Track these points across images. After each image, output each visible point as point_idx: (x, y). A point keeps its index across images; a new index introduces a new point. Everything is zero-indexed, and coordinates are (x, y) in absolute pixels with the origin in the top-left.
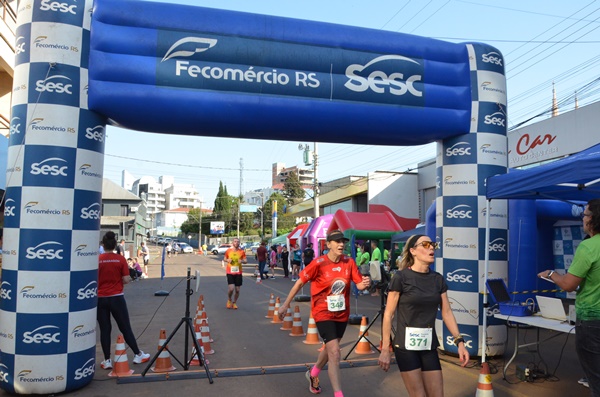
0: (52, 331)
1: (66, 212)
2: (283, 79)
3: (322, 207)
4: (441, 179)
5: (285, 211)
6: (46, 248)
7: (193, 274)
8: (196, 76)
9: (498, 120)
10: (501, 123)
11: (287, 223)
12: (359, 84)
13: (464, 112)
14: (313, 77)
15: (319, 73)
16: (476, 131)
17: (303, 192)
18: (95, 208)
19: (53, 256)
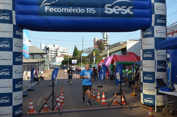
0: (7, 99)
1: (10, 59)
2: (82, 11)
3: (110, 54)
4: (142, 43)
5: (98, 55)
6: (4, 71)
8: (52, 11)
9: (162, 21)
10: (164, 22)
11: (99, 59)
12: (110, 11)
13: (149, 19)
14: (93, 9)
15: (95, 8)
16: (154, 25)
18: (20, 58)
19: (7, 74)
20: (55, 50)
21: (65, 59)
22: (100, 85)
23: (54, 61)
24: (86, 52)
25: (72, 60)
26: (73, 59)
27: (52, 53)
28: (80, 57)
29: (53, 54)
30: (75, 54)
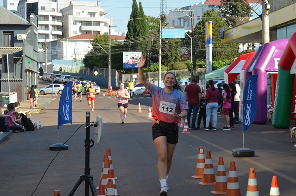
3: (273, 29)
5: (224, 35)
7: (93, 120)
11: (226, 52)
17: (249, 8)
20: (60, 15)
21: (96, 49)
22: (243, 148)
23: (56, 55)
24: (177, 21)
25: (125, 54)
26: (126, 48)
27: (47, 27)
28: (155, 42)
29: (51, 27)
30: (135, 30)
